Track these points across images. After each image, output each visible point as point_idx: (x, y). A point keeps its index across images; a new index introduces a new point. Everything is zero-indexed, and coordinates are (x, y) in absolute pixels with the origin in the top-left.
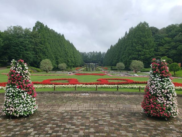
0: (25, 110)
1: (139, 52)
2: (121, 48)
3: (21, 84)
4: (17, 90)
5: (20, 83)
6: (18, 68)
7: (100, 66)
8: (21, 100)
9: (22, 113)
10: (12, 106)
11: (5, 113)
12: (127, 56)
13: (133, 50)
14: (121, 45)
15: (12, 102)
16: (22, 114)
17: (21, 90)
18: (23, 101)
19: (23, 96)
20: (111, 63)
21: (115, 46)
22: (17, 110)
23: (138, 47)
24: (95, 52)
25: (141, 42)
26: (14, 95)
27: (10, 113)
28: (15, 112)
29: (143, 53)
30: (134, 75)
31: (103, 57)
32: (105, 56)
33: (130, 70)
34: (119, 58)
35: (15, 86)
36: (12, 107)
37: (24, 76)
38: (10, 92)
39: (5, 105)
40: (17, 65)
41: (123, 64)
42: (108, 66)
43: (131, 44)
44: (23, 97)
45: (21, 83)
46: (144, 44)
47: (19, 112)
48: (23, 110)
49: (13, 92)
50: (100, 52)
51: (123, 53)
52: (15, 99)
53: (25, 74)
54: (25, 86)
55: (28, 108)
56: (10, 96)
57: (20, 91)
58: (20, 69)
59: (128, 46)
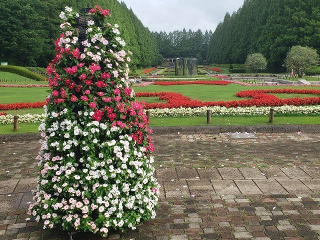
0: (130, 205)
1: (300, 28)
2: (253, 20)
3: (108, 104)
4: (95, 127)
5: (104, 99)
6: (93, 40)
7: (200, 64)
8: (112, 167)
9: (118, 220)
10: (78, 193)
11: (51, 219)
12: (269, 38)
13: (284, 23)
14: (253, 12)
15: (77, 177)
16: (121, 224)
17: (110, 128)
18: (119, 171)
19: (117, 149)
20: (228, 57)
21: (235, 15)
22: (102, 209)
23: (298, 16)
24: (187, 31)
25: (303, 3)
26: (84, 149)
27: (73, 221)
28: (94, 215)
29: (309, 29)
30: (300, 83)
31: (206, 44)
32: (212, 41)
33: (284, 71)
34: (249, 44)
35: (86, 114)
36: (79, 199)
37: (116, 73)
38: (67, 136)
39: (49, 190)
40: (86, 26)
41: (262, 57)
42: (220, 63)
43: (279, 9)
44: (119, 155)
45: (109, 99)
46: (311, 6)
47: (107, 215)
48: (121, 207)
49: (80, 138)
50: (199, 31)
51: (260, 30)
52: (88, 166)
53: (117, 64)
54: (122, 110)
55: (139, 196)
56: (67, 152)
57: (108, 133)
58: (98, 42)
59: (272, 13)
